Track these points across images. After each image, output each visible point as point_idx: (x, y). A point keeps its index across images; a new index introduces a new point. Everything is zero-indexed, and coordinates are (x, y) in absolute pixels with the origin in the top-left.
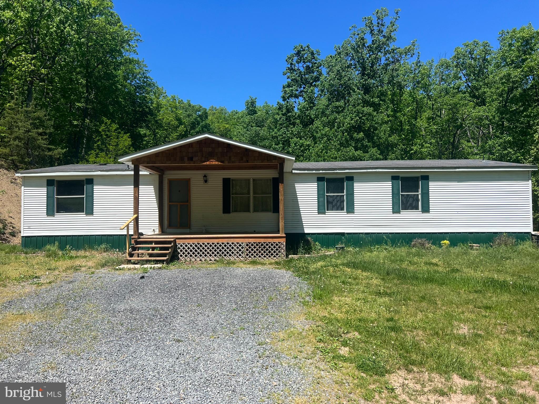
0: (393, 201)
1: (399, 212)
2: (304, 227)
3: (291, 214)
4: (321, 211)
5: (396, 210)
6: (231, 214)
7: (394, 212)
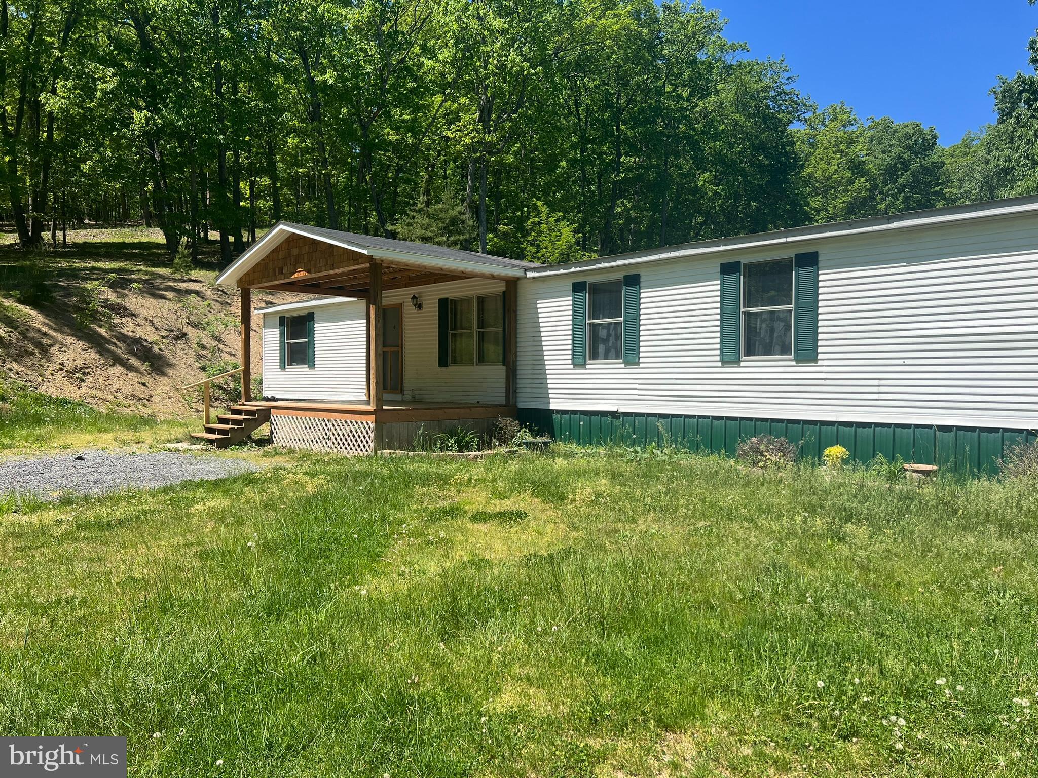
0: (722, 332)
1: (737, 362)
2: (551, 396)
3: (530, 367)
4: (579, 361)
5: (729, 357)
6: (450, 367)
7: (724, 363)
